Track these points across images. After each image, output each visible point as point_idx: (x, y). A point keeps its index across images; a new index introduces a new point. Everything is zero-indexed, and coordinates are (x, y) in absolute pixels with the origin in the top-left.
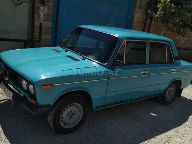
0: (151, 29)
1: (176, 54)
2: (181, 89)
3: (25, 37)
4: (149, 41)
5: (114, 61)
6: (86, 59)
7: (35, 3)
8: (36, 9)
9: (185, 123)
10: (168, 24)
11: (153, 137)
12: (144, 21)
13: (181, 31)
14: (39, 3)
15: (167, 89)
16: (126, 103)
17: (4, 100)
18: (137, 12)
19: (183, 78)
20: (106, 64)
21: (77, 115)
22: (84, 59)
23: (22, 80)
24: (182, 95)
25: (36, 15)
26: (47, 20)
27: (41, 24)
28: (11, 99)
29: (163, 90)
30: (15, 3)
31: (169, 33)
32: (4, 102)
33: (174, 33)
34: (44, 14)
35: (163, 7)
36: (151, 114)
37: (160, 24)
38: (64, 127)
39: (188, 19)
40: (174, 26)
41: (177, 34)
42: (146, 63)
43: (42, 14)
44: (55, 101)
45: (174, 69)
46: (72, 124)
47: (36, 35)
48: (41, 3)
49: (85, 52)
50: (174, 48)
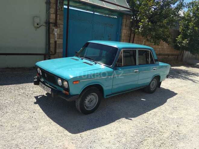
0: (134, 41)
1: (155, 57)
2: (160, 81)
3: (43, 52)
4: (138, 49)
5: (117, 64)
6: (97, 64)
7: (50, 26)
8: (51, 30)
9: (165, 104)
10: (146, 37)
11: (145, 113)
12: (129, 36)
13: (157, 42)
14: (53, 26)
15: (150, 83)
16: (124, 92)
17: (40, 96)
18: (124, 29)
19: (161, 74)
20: (111, 66)
21: (94, 101)
22: (96, 64)
23: (57, 79)
24: (161, 86)
25: (51, 35)
26: (59, 38)
27: (56, 42)
28: (50, 93)
29: (148, 83)
30: (35, 27)
31: (147, 43)
32: (40, 97)
33: (151, 43)
34: (57, 34)
35: (143, 25)
36: (142, 99)
37: (141, 37)
38: (87, 109)
39: (161, 33)
40: (151, 38)
41: (153, 44)
42: (137, 64)
43: (56, 34)
44: (81, 92)
45: (155, 67)
46: (92, 107)
47: (52, 49)
48: (54, 26)
49: (96, 59)
50: (154, 53)
